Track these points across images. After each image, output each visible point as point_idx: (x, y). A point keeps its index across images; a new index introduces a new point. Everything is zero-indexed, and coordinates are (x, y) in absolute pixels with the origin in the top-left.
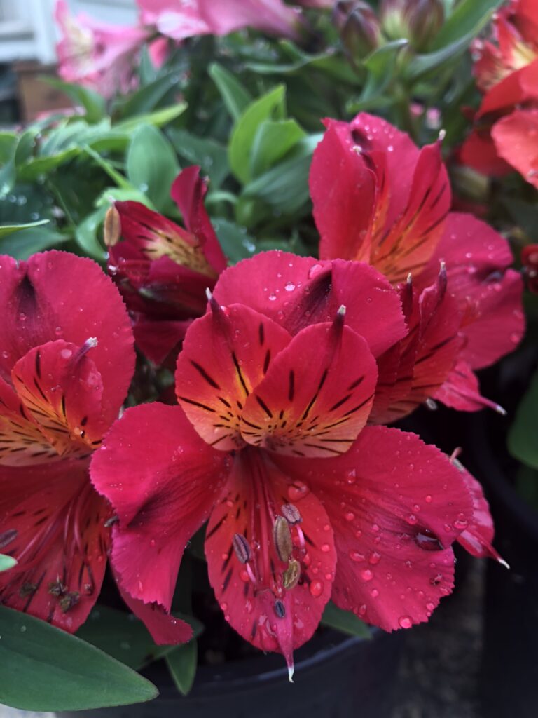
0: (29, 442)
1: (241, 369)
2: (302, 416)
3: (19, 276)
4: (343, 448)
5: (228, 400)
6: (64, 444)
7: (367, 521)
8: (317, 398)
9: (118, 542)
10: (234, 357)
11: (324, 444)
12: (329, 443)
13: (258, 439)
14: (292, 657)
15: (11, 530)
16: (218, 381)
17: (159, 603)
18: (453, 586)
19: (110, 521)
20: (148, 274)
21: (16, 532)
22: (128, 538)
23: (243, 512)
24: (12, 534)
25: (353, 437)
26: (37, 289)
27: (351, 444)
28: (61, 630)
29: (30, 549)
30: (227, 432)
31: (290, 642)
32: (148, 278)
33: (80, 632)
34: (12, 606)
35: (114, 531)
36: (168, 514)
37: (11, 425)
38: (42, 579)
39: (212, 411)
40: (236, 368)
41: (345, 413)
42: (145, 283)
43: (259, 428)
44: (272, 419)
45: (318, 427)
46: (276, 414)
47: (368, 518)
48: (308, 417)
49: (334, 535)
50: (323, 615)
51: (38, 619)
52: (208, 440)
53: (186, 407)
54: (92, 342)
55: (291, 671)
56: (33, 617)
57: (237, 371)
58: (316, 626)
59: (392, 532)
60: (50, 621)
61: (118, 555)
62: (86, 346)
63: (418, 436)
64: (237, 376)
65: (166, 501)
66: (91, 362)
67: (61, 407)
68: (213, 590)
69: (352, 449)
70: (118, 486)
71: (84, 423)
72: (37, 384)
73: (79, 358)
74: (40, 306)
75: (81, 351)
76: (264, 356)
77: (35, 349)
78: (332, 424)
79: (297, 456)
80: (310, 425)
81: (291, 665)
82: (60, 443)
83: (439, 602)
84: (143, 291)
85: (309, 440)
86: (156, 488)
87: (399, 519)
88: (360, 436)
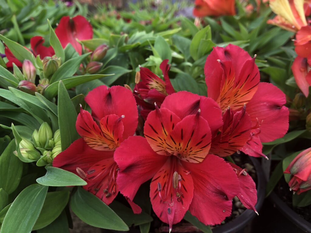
0: (104, 143)
1: (165, 129)
2: (186, 146)
3: (108, 92)
4: (201, 160)
5: (161, 138)
6: (113, 146)
7: (205, 186)
8: (191, 140)
9: (119, 175)
10: (162, 124)
11: (194, 158)
12: (196, 158)
13: (173, 152)
14: (172, 226)
15: (93, 169)
16: (157, 131)
17: (128, 197)
18: (231, 214)
19: (118, 169)
20: (147, 94)
21: (95, 170)
22: (122, 175)
23: (166, 177)
24: (93, 171)
25: (204, 157)
26: (112, 97)
27: (203, 159)
28: (104, 203)
29: (98, 176)
30: (162, 149)
31: (172, 221)
32: (147, 96)
33: (109, 205)
34: (92, 193)
35: (118, 172)
36: (137, 171)
37: (98, 137)
38: (101, 187)
39: (156, 141)
40: (163, 128)
41: (201, 148)
42: (146, 97)
43: (172, 148)
44: (176, 145)
45: (192, 152)
46: (178, 144)
47: (205, 185)
48: (188, 147)
49: (194, 190)
50: (185, 215)
51: (98, 198)
52: (155, 150)
53: (147, 138)
54: (123, 116)
55: (170, 230)
56: (97, 197)
57: (163, 129)
58: (182, 219)
59: (212, 191)
60: (102, 199)
61: (118, 179)
62: (121, 117)
63: (224, 159)
64: (163, 130)
65: (137, 167)
66: (122, 122)
67: (112, 134)
68: (150, 198)
69: (203, 161)
70: (122, 159)
71: (118, 140)
72: (107, 126)
73: (119, 120)
74: (112, 102)
75: (120, 118)
76: (172, 125)
77: (107, 116)
78: (197, 151)
79: (187, 161)
80: (190, 151)
81: (171, 228)
82: (112, 145)
83: (225, 218)
84: (145, 100)
85: (191, 156)
86: (134, 162)
87: (214, 187)
88: (206, 157)
